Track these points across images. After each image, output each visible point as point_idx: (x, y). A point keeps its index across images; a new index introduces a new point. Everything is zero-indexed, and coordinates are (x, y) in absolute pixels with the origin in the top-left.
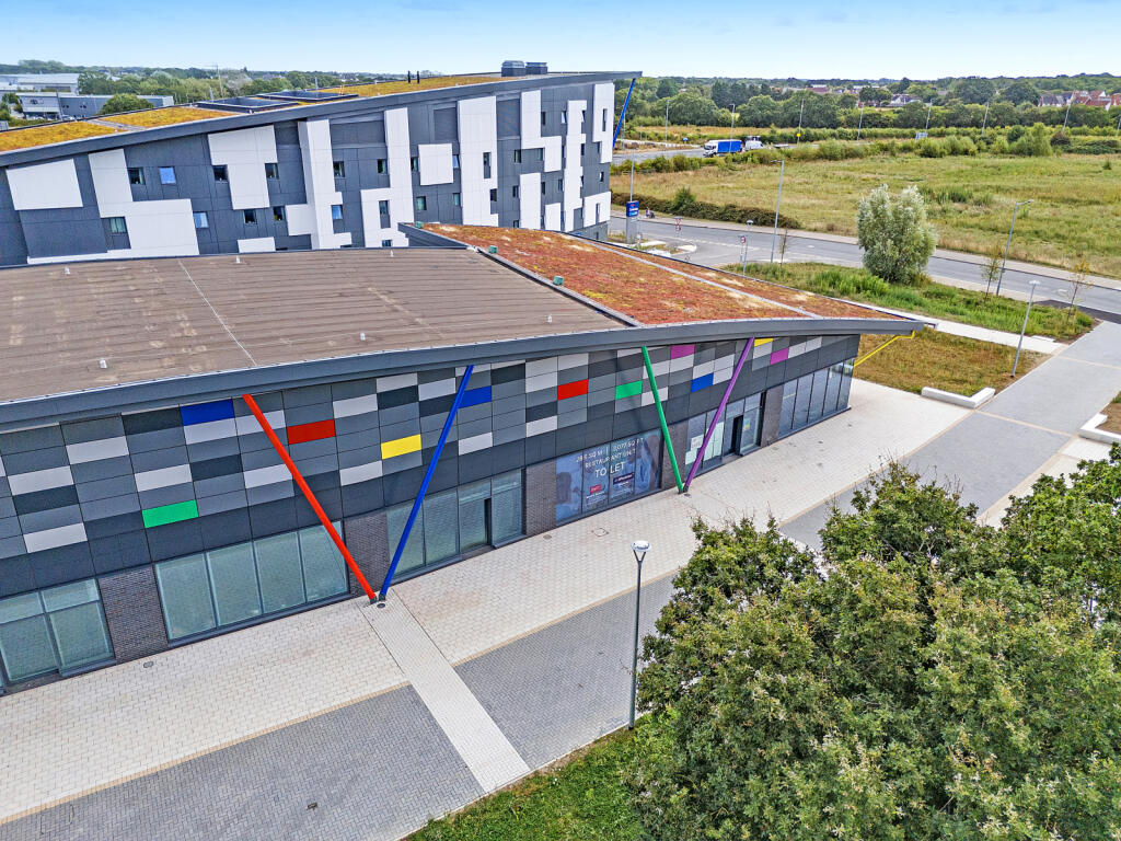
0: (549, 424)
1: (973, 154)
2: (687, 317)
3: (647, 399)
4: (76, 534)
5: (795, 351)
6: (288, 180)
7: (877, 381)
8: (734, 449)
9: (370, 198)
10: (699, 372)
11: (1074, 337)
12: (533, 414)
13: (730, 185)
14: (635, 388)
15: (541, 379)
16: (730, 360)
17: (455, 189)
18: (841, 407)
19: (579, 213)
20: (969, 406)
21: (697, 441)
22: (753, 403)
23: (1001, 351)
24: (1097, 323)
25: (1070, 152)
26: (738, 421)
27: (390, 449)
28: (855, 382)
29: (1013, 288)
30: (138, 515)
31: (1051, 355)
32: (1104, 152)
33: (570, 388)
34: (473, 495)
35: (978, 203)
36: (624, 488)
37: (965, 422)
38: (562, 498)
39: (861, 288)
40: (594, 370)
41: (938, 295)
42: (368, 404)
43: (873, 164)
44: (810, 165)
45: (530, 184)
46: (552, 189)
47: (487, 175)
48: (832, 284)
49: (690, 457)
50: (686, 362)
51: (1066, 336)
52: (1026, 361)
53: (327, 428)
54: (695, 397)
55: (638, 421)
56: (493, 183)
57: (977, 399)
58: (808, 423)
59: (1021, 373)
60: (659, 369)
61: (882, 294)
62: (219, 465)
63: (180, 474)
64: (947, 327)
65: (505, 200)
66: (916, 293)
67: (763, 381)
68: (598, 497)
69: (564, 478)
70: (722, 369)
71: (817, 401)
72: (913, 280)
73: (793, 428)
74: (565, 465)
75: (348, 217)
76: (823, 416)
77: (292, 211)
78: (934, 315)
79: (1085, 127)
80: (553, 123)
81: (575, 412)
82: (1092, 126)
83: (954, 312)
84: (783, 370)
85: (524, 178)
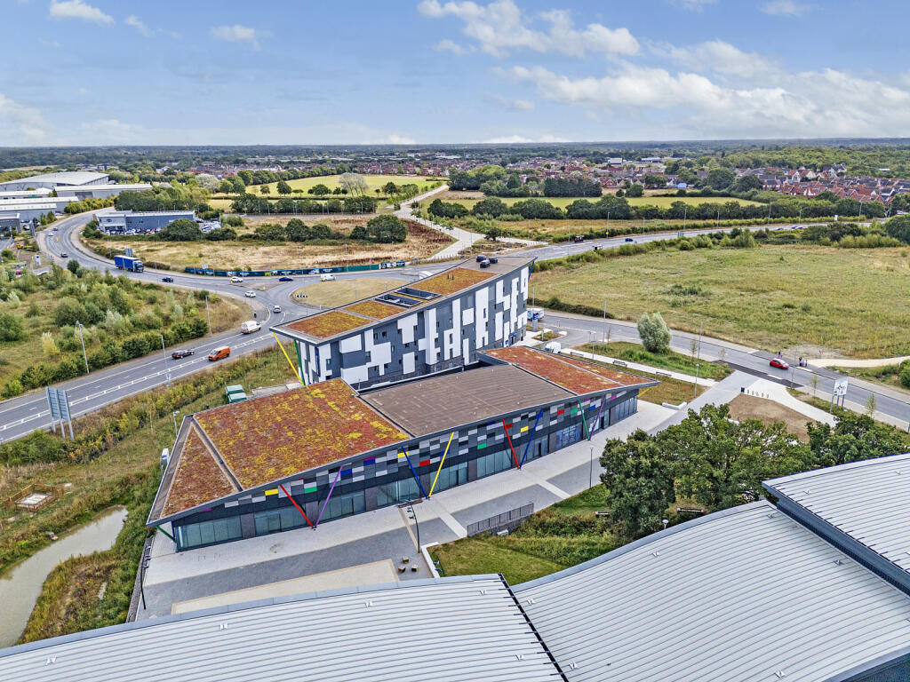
0: (555, 422)
1: (710, 247)
2: (589, 391)
3: (579, 413)
4: (466, 451)
5: (618, 396)
6: (420, 331)
7: (647, 400)
8: (602, 427)
9: (447, 333)
10: (592, 405)
11: (722, 379)
12: (552, 419)
13: (574, 282)
14: (576, 410)
15: (554, 410)
16: (600, 400)
17: (474, 325)
18: (635, 411)
19: (516, 324)
20: (677, 409)
21: (592, 425)
22: (607, 412)
23: (692, 386)
24: (733, 371)
25: (767, 243)
26: (603, 418)
27: (523, 430)
28: (639, 401)
29: (707, 353)
30: (476, 447)
31: (709, 388)
32: (787, 243)
33: (560, 412)
34: (537, 442)
35: (703, 295)
36: (573, 440)
37: (675, 414)
38: (557, 443)
39: (642, 357)
40: (566, 406)
41: (674, 359)
42: (518, 419)
43: (652, 258)
44: (615, 260)
45: (499, 316)
46: (506, 317)
47: (485, 317)
48: (630, 356)
49: (590, 430)
50: (588, 402)
51: (719, 378)
52: (701, 389)
53: (511, 425)
54: (590, 412)
55: (576, 420)
56: (487, 320)
57: (680, 407)
58: (624, 417)
59: (698, 395)
60: (583, 404)
61: (651, 360)
62: (491, 435)
63: (485, 437)
64: (676, 376)
65: (490, 326)
66: (664, 358)
67: (609, 406)
68: (565, 442)
69: (558, 437)
70: (598, 403)
71: (627, 409)
72: (665, 352)
73: (619, 419)
74: (559, 433)
75: (439, 342)
76: (629, 415)
77: (421, 342)
78: (671, 370)
79: (783, 218)
80: (507, 291)
81: (561, 418)
82: (787, 217)
83: (679, 368)
84: (615, 401)
85: (497, 315)
